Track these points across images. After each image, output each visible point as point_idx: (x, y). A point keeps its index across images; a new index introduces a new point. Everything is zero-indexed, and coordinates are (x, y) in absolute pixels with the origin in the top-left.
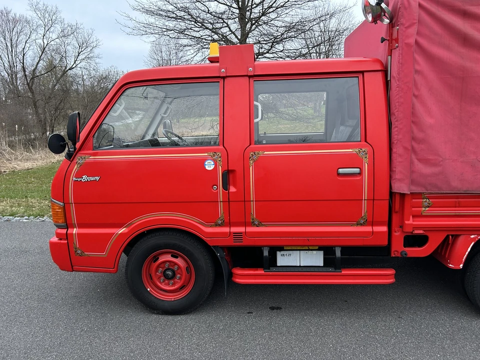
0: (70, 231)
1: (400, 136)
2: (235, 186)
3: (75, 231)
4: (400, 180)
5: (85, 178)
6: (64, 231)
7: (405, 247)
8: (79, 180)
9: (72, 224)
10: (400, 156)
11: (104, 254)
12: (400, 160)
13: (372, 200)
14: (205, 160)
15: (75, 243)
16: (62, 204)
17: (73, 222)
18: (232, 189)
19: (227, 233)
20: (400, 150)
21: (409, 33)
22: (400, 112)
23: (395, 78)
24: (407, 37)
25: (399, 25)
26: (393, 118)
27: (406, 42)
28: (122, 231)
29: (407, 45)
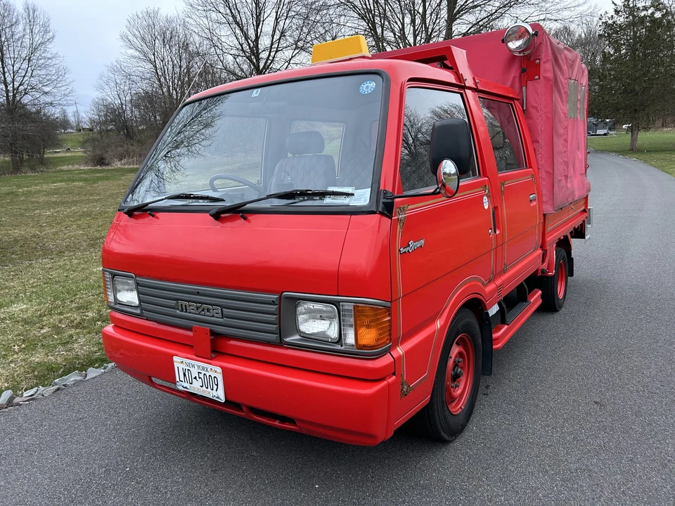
0: (395, 353)
1: (543, 162)
2: (499, 229)
3: (400, 350)
7: (542, 264)
8: (406, 250)
9: (397, 338)
10: (544, 180)
11: (425, 375)
12: (544, 183)
13: (540, 223)
14: (482, 197)
15: (402, 373)
16: (389, 304)
17: (399, 335)
18: (498, 232)
19: (494, 287)
20: (544, 175)
21: (547, 68)
22: (542, 139)
23: (536, 108)
24: (545, 71)
25: (539, 59)
26: (536, 145)
27: (544, 75)
28: (438, 324)
29: (545, 78)
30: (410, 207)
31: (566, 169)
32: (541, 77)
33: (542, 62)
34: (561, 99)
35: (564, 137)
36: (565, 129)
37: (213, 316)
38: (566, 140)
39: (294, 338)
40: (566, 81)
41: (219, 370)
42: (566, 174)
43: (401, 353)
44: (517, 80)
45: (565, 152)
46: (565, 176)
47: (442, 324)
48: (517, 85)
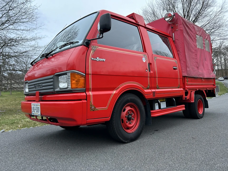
0: (87, 93)
1: (182, 58)
2: (152, 70)
3: (91, 93)
4: (184, 72)
5: (98, 59)
6: (84, 94)
7: (186, 96)
8: (95, 59)
9: (89, 88)
11: (106, 108)
12: (183, 65)
13: (180, 78)
14: (142, 57)
15: (91, 102)
16: (84, 74)
17: (90, 87)
18: (151, 72)
19: (151, 92)
20: (183, 62)
21: (180, 27)
22: (181, 50)
23: (177, 39)
24: (180, 28)
25: (177, 24)
26: (178, 52)
27: (180, 29)
28: (114, 92)
29: (180, 30)
30: (99, 47)
31: (197, 64)
32: (179, 30)
33: (178, 25)
34: (192, 40)
35: (195, 53)
36: (195, 50)
37: (41, 88)
38: (196, 55)
39: (58, 89)
40: (194, 35)
41: (39, 104)
42: (198, 66)
43: (91, 94)
44: (171, 31)
45: (196, 58)
46: (197, 67)
47: (117, 92)
48: (171, 33)
